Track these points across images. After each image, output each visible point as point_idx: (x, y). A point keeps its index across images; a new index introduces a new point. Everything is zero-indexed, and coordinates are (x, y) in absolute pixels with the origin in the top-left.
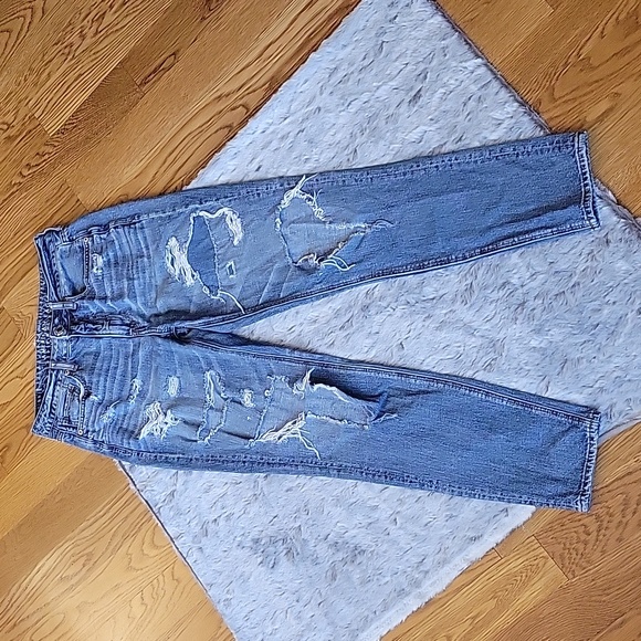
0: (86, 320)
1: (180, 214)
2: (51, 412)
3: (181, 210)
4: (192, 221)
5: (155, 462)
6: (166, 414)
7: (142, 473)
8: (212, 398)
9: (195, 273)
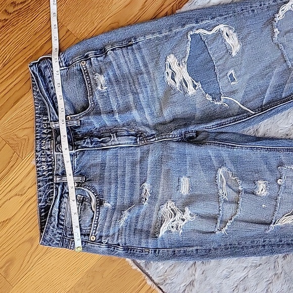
0: (90, 135)
1: (176, 34)
2: (59, 224)
3: (178, 30)
4: (190, 38)
5: (174, 255)
6: (184, 211)
8: (225, 192)
9: (196, 84)
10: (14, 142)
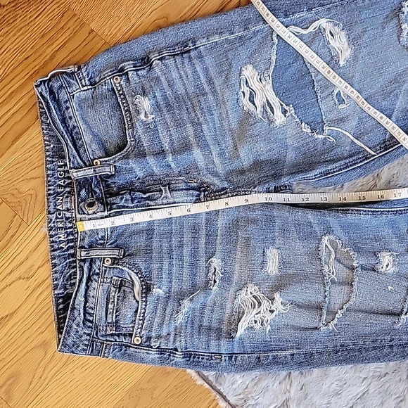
0: (130, 188)
1: (255, 33)
2: (85, 320)
3: (257, 28)
4: (276, 41)
5: (259, 363)
6: (272, 299)
7: (235, 384)
8: (333, 269)
9: (287, 108)
10: (15, 200)
